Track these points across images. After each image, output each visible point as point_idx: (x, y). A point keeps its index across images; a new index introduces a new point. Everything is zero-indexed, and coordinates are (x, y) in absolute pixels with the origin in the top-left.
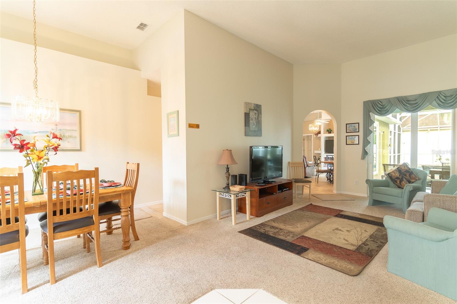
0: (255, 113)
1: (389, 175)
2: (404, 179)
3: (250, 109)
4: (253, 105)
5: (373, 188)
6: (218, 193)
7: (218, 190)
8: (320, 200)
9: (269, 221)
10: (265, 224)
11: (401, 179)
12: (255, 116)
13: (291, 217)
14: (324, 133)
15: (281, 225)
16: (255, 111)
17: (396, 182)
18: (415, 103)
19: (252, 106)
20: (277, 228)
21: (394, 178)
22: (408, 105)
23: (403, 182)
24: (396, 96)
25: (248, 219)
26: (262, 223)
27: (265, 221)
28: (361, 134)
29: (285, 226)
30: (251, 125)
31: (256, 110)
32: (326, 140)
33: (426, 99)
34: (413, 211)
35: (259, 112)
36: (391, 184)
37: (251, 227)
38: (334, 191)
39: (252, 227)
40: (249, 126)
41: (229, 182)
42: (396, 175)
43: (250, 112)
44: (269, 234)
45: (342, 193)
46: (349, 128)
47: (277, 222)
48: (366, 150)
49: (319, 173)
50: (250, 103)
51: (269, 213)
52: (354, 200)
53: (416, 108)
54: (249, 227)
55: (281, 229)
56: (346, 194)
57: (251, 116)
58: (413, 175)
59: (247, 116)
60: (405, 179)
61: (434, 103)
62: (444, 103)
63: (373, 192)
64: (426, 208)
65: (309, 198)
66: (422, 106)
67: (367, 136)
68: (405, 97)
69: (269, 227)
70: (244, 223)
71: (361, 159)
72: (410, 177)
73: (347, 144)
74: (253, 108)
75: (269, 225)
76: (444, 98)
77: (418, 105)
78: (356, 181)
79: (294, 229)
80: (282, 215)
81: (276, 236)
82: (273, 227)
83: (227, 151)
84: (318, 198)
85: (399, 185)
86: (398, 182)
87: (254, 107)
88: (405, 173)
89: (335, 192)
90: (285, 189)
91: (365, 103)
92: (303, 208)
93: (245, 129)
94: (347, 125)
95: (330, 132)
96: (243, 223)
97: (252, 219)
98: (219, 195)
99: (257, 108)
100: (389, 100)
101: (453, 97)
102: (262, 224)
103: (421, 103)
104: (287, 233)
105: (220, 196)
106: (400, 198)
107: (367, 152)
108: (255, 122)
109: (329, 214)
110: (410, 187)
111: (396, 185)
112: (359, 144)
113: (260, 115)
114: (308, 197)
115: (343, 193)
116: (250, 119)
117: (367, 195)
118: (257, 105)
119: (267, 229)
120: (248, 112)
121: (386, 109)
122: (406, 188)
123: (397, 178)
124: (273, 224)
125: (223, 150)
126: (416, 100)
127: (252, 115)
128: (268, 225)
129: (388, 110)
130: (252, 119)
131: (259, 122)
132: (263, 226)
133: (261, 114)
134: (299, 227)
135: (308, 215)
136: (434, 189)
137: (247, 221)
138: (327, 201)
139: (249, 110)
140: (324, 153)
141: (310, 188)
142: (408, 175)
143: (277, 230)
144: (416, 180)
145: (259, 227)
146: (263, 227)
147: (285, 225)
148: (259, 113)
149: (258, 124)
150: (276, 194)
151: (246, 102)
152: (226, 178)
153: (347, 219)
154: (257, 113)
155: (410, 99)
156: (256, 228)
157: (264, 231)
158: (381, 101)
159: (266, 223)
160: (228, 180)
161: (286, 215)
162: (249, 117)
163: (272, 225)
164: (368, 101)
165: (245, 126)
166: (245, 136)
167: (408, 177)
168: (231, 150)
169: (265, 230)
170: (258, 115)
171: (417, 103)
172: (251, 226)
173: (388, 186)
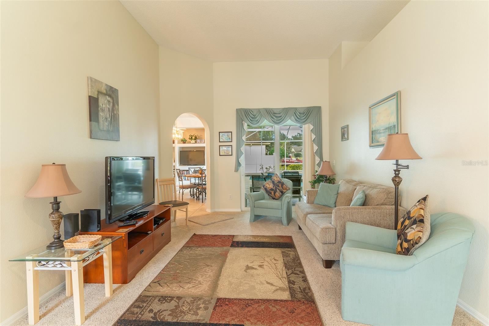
0: (108, 100)
1: (265, 187)
2: (277, 190)
3: (99, 92)
4: (104, 85)
5: (254, 203)
6: (29, 265)
7: (31, 258)
8: (199, 225)
9: (149, 285)
10: (147, 296)
11: (275, 190)
12: (108, 106)
13: (180, 264)
14: (178, 143)
15: (174, 289)
16: (107, 97)
17: (271, 193)
18: (280, 116)
19: (103, 88)
20: (172, 298)
21: (268, 190)
22: (274, 117)
23: (277, 193)
24: (265, 108)
25: (108, 294)
26: (140, 296)
27: (144, 288)
28: (234, 143)
29: (182, 289)
30: (101, 120)
31: (110, 96)
32: (180, 151)
33: (287, 114)
34: (327, 229)
35: (115, 99)
36: (266, 195)
37: (121, 317)
38: (207, 209)
39: (125, 313)
40: (97, 121)
41: (60, 233)
42: (271, 186)
43: (99, 96)
44: (164, 318)
45: (216, 211)
46: (222, 137)
47: (166, 283)
48: (240, 162)
49: (184, 190)
50: (99, 81)
51: (144, 268)
52: (233, 218)
53: (280, 121)
54: (118, 317)
55: (179, 298)
56: (221, 212)
57: (100, 104)
58: (284, 185)
59: (93, 102)
60: (279, 189)
61: (293, 118)
62: (300, 119)
63: (254, 207)
64: (338, 223)
65: (186, 225)
66: (285, 119)
67: (241, 146)
68: (271, 109)
69: (157, 300)
70: (104, 308)
71: (235, 171)
72: (282, 188)
73: (220, 155)
74: (105, 92)
75: (155, 297)
76: (299, 114)
77: (282, 118)
78: (230, 196)
79: (198, 290)
80: (166, 266)
81: (180, 320)
82: (164, 299)
83: (54, 167)
84: (196, 223)
85: (274, 196)
86: (273, 193)
87: (106, 90)
88: (278, 184)
89: (209, 211)
90: (161, 221)
91: (238, 110)
92: (187, 243)
93: (90, 126)
94: (220, 133)
95: (184, 142)
96: (100, 310)
97: (116, 292)
98: (33, 267)
99: (111, 93)
100: (259, 110)
101: (305, 114)
102: (142, 300)
103: (284, 117)
104: (193, 302)
105: (36, 269)
106: (280, 210)
107: (240, 163)
108: (108, 116)
109: (224, 244)
110: (288, 198)
111: (271, 197)
112: (232, 155)
113: (116, 106)
114: (184, 224)
115: (218, 211)
116: (99, 109)
117: (240, 209)
118: (111, 88)
119: (156, 306)
120: (96, 96)
121: (257, 119)
122: (285, 200)
123: (272, 189)
124: (161, 290)
125: (43, 166)
126: (280, 113)
127: (103, 102)
128: (153, 296)
129: (258, 120)
130: (103, 111)
131: (114, 118)
132: (145, 302)
133: (118, 105)
134: (203, 282)
135: (201, 255)
136: (309, 198)
137: (108, 301)
138: (208, 225)
139: (97, 92)
140: (179, 166)
141: (186, 212)
142: (280, 186)
143: (173, 303)
144: (287, 190)
145: (137, 307)
146: (145, 305)
147: (181, 284)
148: (115, 102)
149: (114, 119)
150: (152, 232)
151: (91, 78)
152: (51, 224)
153: (246, 247)
154: (111, 101)
155: (275, 111)
156: (133, 313)
157: (152, 315)
158: (252, 110)
159: (148, 294)
160: (58, 228)
161: (173, 264)
162: (97, 106)
163: (160, 294)
164: (240, 109)
165: (90, 120)
166: (91, 137)
167: (281, 188)
168: (64, 165)
169: (151, 311)
170: (114, 105)
171: (281, 116)
172: (121, 313)
173: (263, 199)
